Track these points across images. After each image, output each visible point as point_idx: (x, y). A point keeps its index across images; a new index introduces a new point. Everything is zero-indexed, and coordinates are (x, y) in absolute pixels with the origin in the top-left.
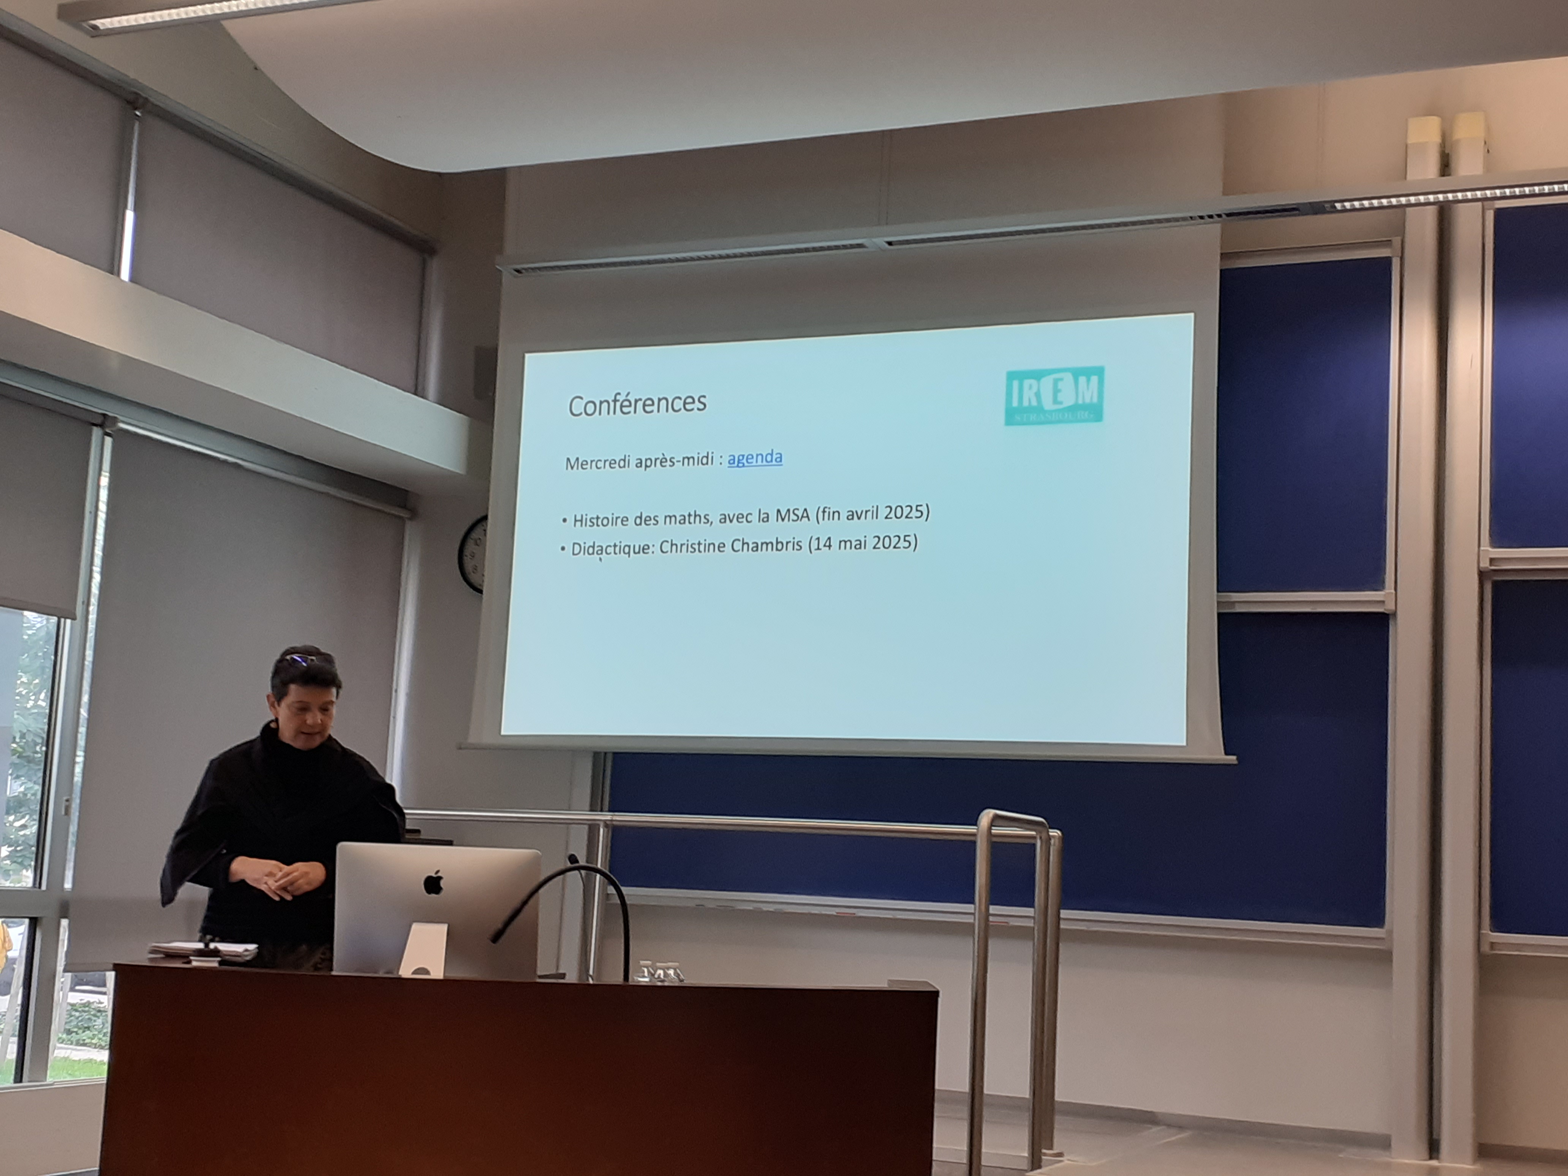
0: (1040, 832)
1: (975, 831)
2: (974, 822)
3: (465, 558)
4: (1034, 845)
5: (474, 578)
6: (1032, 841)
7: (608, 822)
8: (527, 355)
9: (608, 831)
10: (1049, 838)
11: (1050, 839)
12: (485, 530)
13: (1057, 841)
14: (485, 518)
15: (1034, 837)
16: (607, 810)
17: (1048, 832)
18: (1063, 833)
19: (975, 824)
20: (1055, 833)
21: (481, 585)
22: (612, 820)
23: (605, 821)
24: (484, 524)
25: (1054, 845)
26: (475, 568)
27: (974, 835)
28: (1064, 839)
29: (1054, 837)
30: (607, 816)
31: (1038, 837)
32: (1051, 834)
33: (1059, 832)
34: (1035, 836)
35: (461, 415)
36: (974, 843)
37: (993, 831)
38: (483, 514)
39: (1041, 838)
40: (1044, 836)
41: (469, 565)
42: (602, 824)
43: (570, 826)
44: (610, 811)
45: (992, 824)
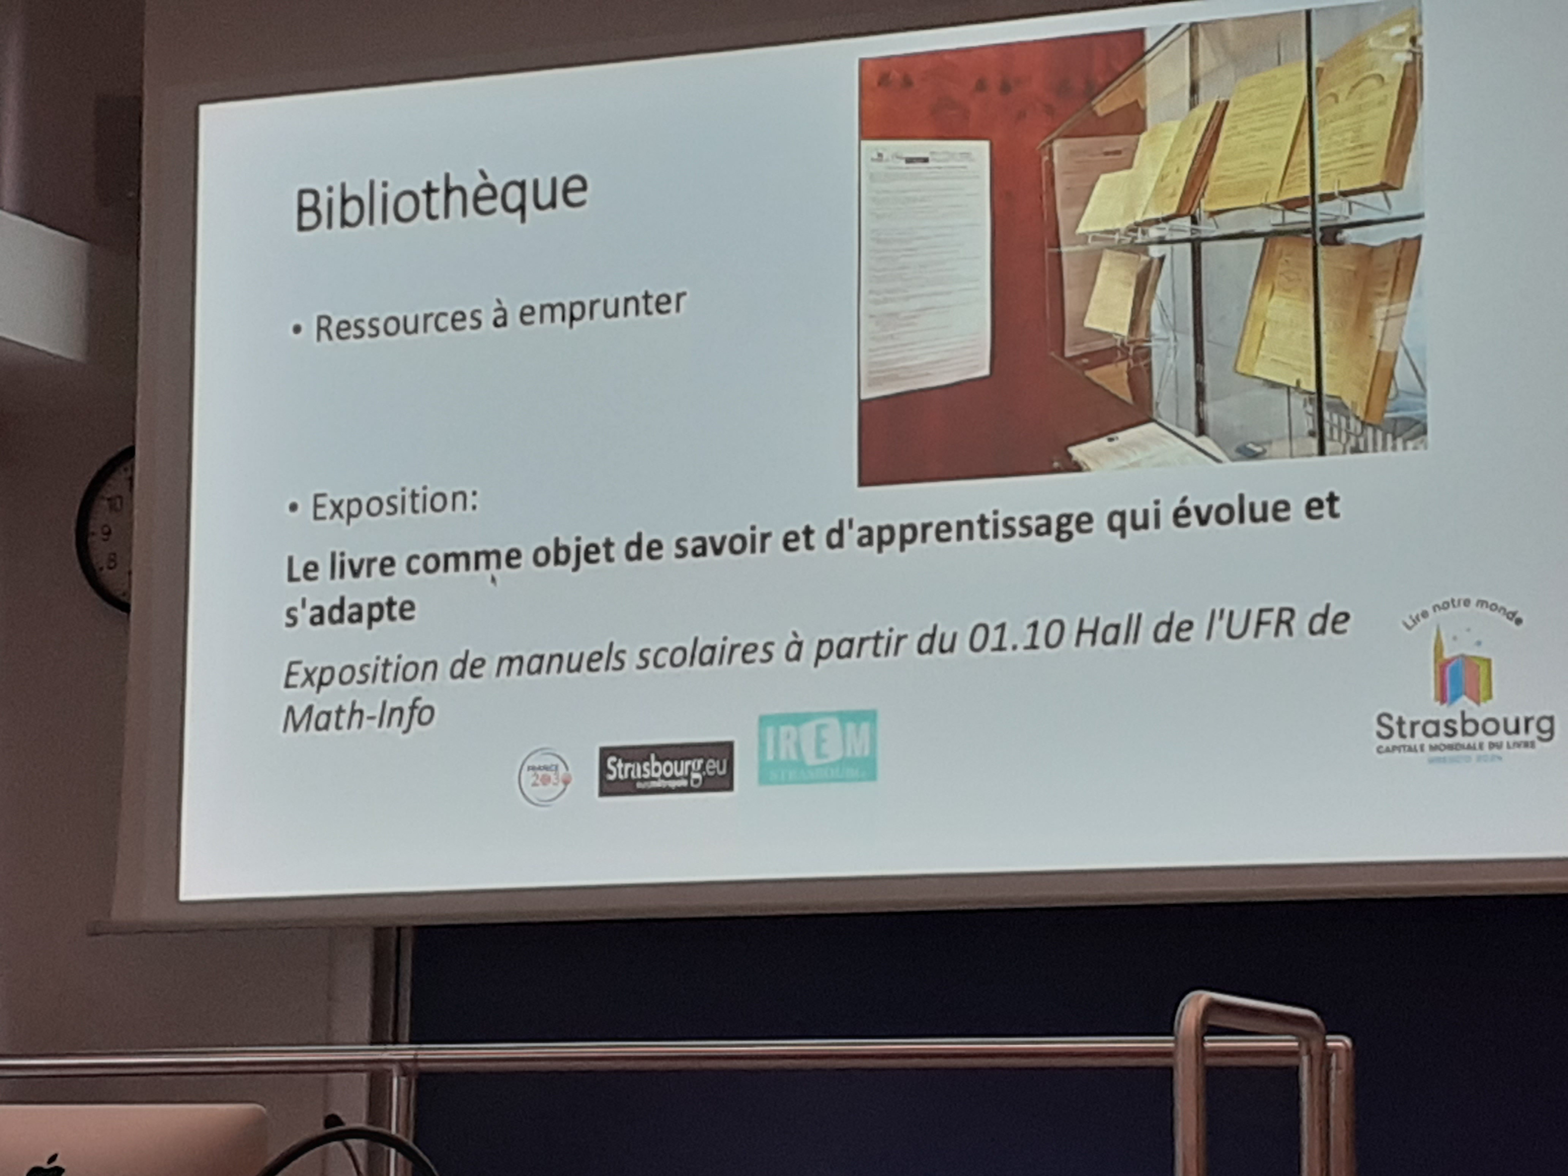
0: (1307, 1040)
1: (1171, 1045)
2: (1168, 1028)
3: (90, 539)
4: (1295, 1071)
5: (108, 576)
6: (1291, 1061)
7: (409, 1065)
8: (204, 109)
9: (409, 1083)
10: (1327, 1054)
11: (1330, 1056)
12: (131, 479)
13: (1343, 1056)
14: (129, 453)
15: (1293, 1053)
16: (407, 1039)
17: (1325, 1041)
18: (1354, 1041)
19: (1170, 1033)
20: (1340, 1042)
21: (127, 594)
22: (415, 1061)
23: (401, 1062)
24: (128, 465)
25: (1338, 1068)
26: (113, 559)
27: (1168, 1054)
28: (1358, 1053)
29: (1336, 1049)
30: (405, 1052)
31: (1304, 1050)
32: (1330, 1044)
33: (1348, 1041)
34: (1297, 1049)
35: (73, 239)
36: (1168, 1072)
37: (1208, 1045)
38: (127, 445)
39: (1309, 1052)
40: (1315, 1046)
41: (99, 551)
42: (395, 1069)
43: (331, 1075)
44: (411, 1042)
45: (1208, 1029)
